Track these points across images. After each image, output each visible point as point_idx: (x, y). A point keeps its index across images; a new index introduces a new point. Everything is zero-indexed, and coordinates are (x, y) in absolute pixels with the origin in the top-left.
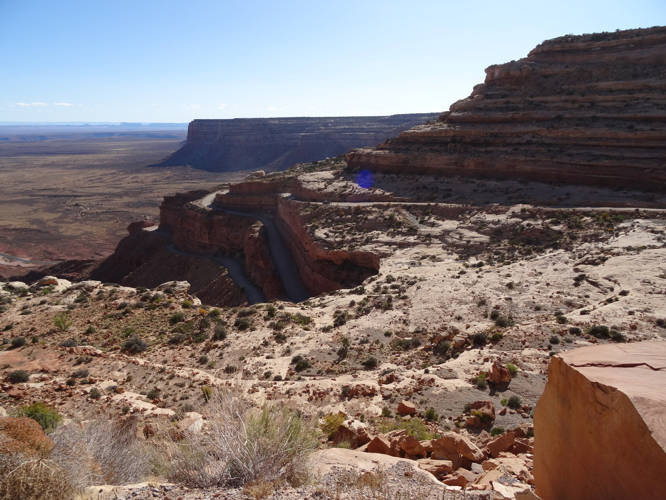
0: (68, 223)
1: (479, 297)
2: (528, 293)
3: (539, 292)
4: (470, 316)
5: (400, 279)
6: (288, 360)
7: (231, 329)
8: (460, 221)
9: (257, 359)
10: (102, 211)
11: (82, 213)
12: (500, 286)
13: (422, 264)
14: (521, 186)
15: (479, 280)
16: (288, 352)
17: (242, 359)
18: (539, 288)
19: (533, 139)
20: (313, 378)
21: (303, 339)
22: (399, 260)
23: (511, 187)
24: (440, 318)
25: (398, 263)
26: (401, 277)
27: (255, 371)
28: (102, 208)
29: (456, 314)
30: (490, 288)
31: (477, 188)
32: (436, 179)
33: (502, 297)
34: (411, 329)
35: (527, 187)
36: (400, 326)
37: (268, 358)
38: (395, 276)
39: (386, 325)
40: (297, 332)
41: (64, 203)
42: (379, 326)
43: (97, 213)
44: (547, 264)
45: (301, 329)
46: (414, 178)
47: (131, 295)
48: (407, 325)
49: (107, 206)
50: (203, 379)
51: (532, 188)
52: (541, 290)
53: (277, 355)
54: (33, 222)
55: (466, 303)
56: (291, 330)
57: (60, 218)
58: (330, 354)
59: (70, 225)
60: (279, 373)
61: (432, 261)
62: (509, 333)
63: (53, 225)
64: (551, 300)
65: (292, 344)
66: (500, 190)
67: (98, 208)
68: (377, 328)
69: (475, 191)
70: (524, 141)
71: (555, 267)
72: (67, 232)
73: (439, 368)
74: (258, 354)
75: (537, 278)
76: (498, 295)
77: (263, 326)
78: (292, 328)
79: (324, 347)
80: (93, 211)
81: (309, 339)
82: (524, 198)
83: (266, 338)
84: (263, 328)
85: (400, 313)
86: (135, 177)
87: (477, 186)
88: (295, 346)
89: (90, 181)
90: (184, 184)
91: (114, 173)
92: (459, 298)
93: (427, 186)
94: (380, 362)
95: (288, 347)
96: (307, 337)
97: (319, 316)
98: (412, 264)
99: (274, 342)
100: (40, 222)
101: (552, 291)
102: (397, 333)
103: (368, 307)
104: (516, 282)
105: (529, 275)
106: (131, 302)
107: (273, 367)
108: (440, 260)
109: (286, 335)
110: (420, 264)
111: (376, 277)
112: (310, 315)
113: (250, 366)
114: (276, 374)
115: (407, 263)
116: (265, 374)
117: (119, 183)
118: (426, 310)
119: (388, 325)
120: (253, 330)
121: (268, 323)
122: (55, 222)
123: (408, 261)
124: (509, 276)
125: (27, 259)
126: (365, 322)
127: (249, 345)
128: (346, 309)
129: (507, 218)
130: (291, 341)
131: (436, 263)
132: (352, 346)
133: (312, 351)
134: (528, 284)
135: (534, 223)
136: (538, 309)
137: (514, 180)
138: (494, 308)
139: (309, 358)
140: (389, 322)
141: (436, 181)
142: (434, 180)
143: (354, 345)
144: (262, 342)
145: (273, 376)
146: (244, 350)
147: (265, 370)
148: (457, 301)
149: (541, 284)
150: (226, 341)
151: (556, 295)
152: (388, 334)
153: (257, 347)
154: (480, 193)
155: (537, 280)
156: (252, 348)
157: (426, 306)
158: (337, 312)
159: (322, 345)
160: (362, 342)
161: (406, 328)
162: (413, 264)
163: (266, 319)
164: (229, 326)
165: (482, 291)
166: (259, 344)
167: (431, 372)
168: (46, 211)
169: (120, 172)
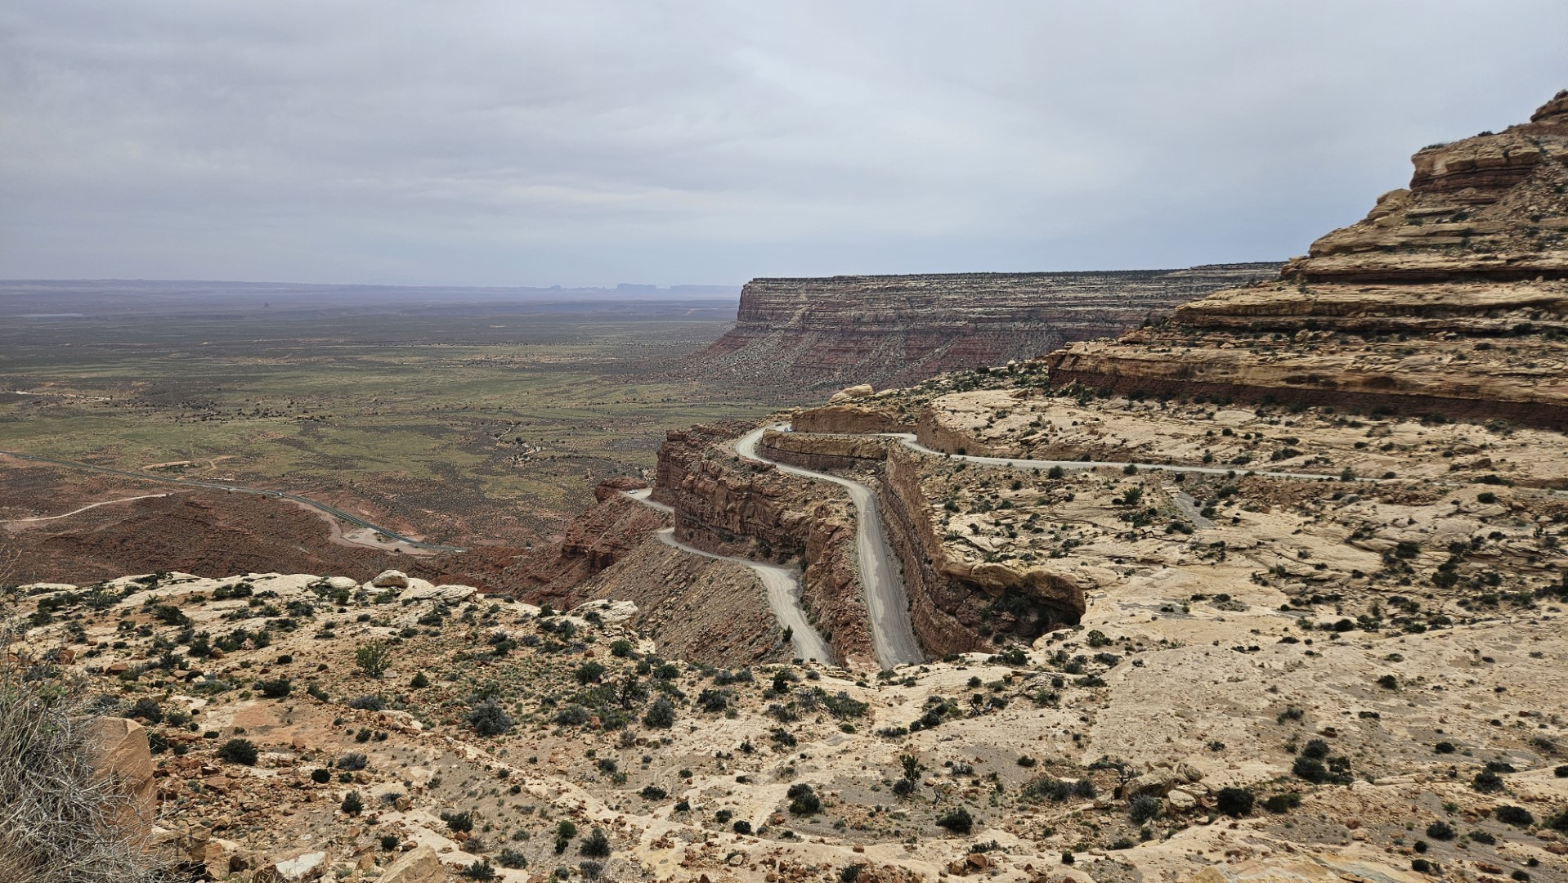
0: (497, 474)
1: (1288, 702)
2: (1436, 707)
3: (1468, 707)
4: (1247, 746)
5: (1123, 643)
6: (781, 790)
7: (689, 709)
8: (1308, 515)
9: (715, 781)
10: (562, 454)
11: (526, 456)
12: (1360, 681)
13: (1192, 612)
14: (1491, 438)
15: (1308, 661)
16: (788, 772)
17: (686, 774)
18: (1473, 697)
19: (1533, 323)
20: (819, 838)
21: (833, 750)
22: (1134, 599)
23: (1464, 439)
24: (1169, 740)
25: (1129, 606)
26: (1128, 639)
27: (701, 805)
28: (562, 449)
29: (1212, 737)
30: (1329, 685)
31: (1365, 440)
32: (1259, 413)
33: (1355, 710)
34: (1088, 758)
35: (1509, 441)
36: (1061, 749)
37: (741, 780)
38: (1113, 635)
39: (1026, 742)
40: (825, 732)
41: (497, 436)
42: (1011, 741)
43: (553, 457)
44: (1515, 639)
45: (835, 728)
46: (1202, 411)
47: (522, 621)
48: (1080, 746)
49: (573, 443)
50: (573, 804)
51: (1523, 445)
52: (1473, 704)
53: (764, 776)
54: (436, 469)
55: (1247, 714)
56: (811, 728)
57: (486, 463)
58: (875, 789)
59: (501, 479)
60: (751, 817)
61: (1219, 607)
62: (1319, 798)
63: (469, 476)
64: (1494, 730)
65: (803, 756)
66: (1430, 447)
67: (556, 449)
68: (1005, 747)
69: (1359, 446)
70: (1509, 327)
71: (1538, 648)
72: (492, 491)
73: (1102, 858)
74: (723, 769)
75: (1475, 673)
76: (1343, 704)
77: (755, 712)
78: (818, 721)
79: (869, 773)
80: (547, 454)
81: (845, 751)
82: (1494, 470)
83: (751, 737)
84: (753, 715)
85: (1072, 719)
86: (634, 391)
87: (1368, 435)
88: (809, 763)
89: (547, 395)
90: (724, 408)
91: (594, 382)
92: (1232, 699)
93: (1234, 431)
94: (981, 823)
95: (792, 763)
96: (843, 746)
97: (891, 705)
98: (1165, 610)
99: (766, 749)
100: (449, 469)
101: (1507, 709)
102: (1048, 763)
103: (1005, 696)
104: (1411, 676)
105: (1453, 663)
106: (517, 634)
107: (743, 801)
108: (1240, 607)
109: (797, 736)
110: (1186, 610)
111: (1068, 633)
112: (870, 701)
113: (697, 792)
114: (743, 818)
115: (1154, 608)
116: (718, 814)
117: (600, 401)
118: (1137, 719)
119: (1033, 743)
120: (732, 715)
121: (768, 703)
122: (475, 471)
123: (1157, 603)
124: (1395, 658)
125: (418, 539)
126: (983, 730)
127: (709, 749)
128: (955, 696)
129: (1437, 516)
130: (805, 752)
131: (1227, 614)
132: (932, 780)
133: (839, 780)
134: (1442, 684)
135: (1514, 533)
136: (1444, 748)
137: (1474, 424)
138: (1322, 733)
139: (827, 793)
140: (1036, 736)
141: (1259, 419)
142: (1254, 416)
143: (936, 775)
144: (738, 744)
145: (734, 820)
146: (695, 757)
147: (722, 804)
148: (1225, 706)
149: (1481, 688)
150: (667, 735)
151: (1514, 719)
152: (1025, 762)
153: (725, 753)
154: (1374, 452)
155: (1470, 677)
156: (714, 754)
157: (1141, 708)
158: (932, 700)
159: (864, 768)
160: (957, 773)
161: (1075, 754)
162: (1167, 610)
163: (768, 696)
164: (687, 703)
165: (1306, 688)
166: (733, 747)
167: (1078, 864)
168: (463, 449)
169: (604, 379)
